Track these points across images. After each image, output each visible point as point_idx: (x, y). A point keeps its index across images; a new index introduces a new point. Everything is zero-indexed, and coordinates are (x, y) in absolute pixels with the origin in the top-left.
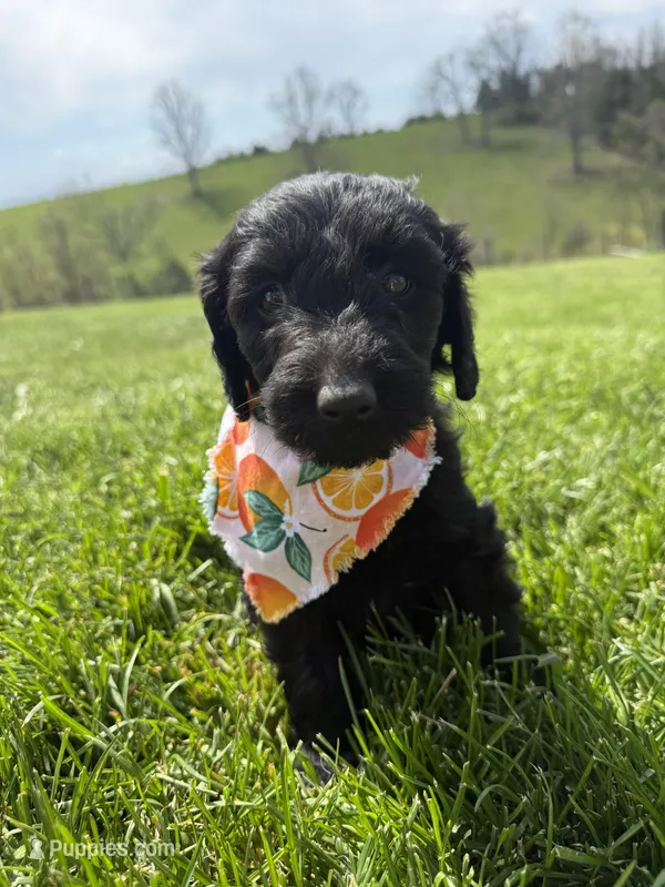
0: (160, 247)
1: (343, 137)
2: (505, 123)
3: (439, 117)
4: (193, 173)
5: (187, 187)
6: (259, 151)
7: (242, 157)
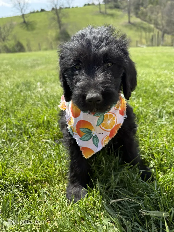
0: (15, 37)
1: (66, 8)
2: (111, 8)
3: (93, 4)
4: (23, 15)
5: (22, 20)
6: (42, 10)
7: (38, 12)
